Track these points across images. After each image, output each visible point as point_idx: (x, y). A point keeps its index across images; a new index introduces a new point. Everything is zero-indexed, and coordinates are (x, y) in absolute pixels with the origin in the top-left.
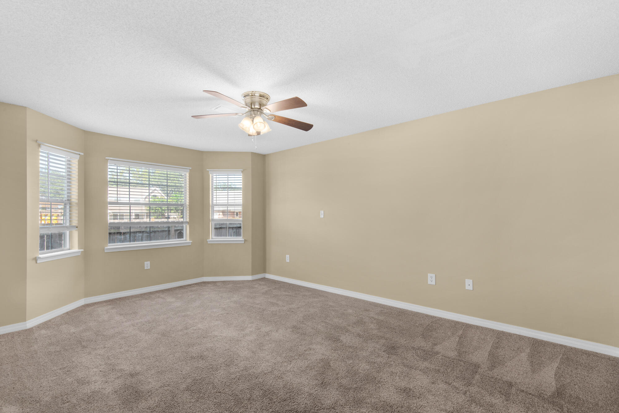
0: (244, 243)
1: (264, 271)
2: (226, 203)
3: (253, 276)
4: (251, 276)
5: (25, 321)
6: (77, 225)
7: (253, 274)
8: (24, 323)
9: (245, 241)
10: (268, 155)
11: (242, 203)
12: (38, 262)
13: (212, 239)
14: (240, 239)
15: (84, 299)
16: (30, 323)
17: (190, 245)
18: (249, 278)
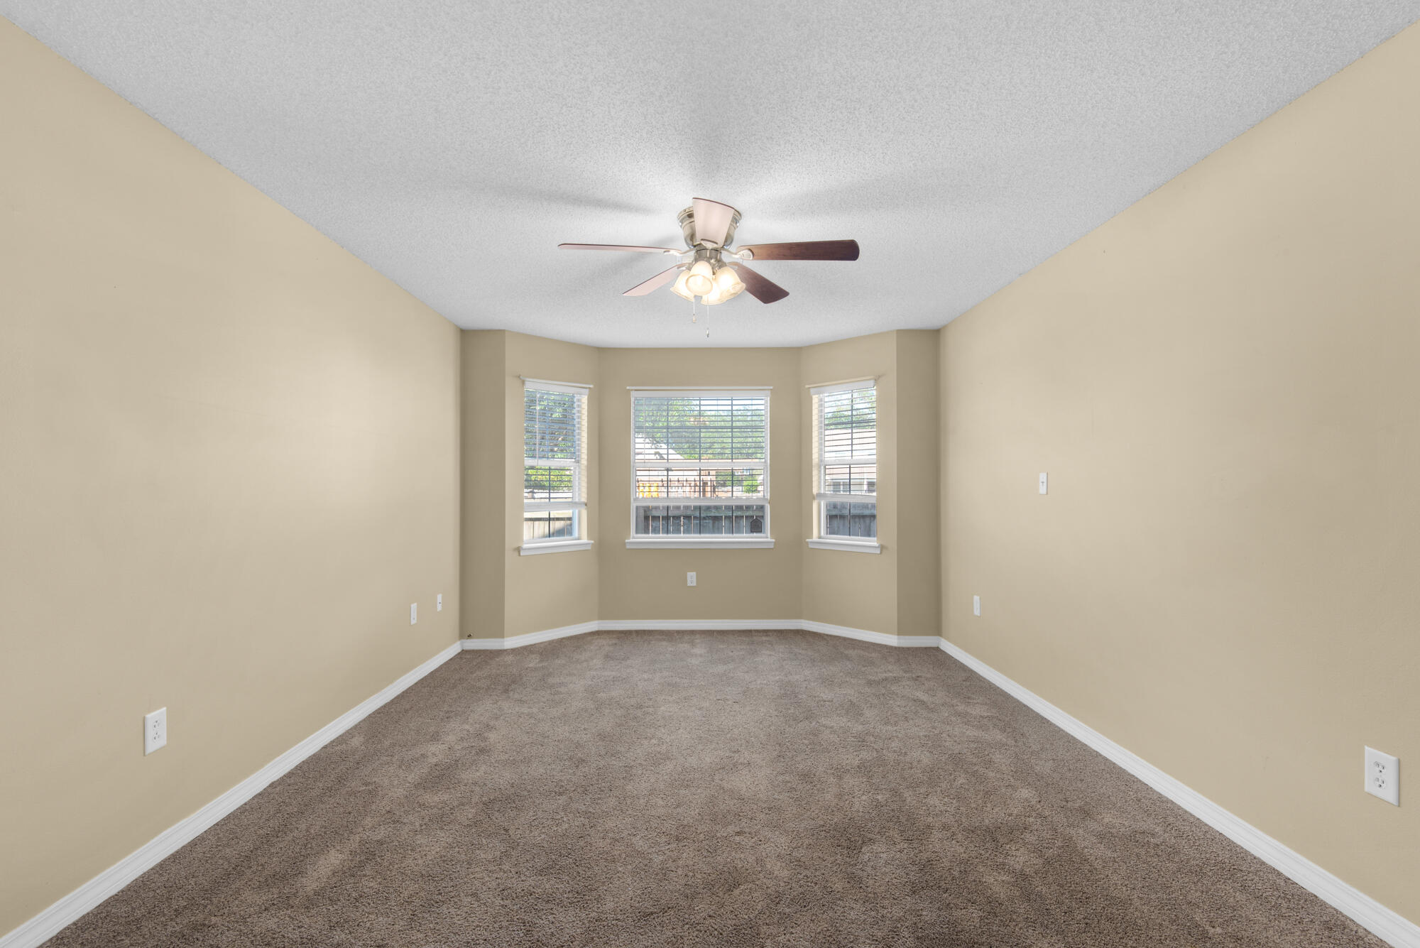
0: (881, 553)
1: (938, 631)
2: (848, 458)
3: (902, 637)
4: (896, 637)
5: (503, 637)
6: (586, 501)
7: (901, 632)
8: (502, 639)
9: (882, 547)
10: (945, 327)
11: (875, 457)
12: (522, 554)
13: (820, 537)
14: (872, 542)
15: (596, 622)
16: (510, 643)
17: (772, 547)
18: (892, 640)
